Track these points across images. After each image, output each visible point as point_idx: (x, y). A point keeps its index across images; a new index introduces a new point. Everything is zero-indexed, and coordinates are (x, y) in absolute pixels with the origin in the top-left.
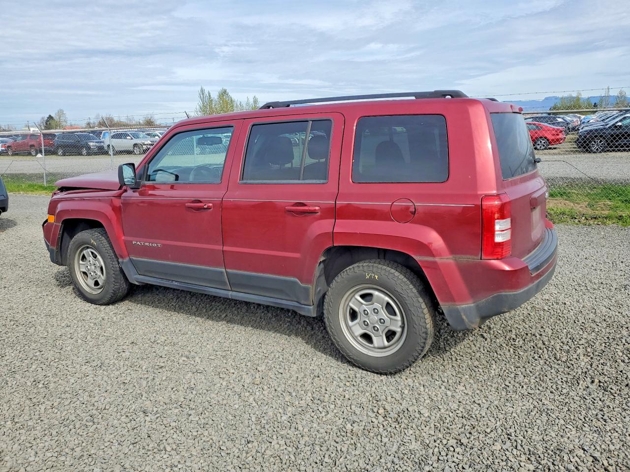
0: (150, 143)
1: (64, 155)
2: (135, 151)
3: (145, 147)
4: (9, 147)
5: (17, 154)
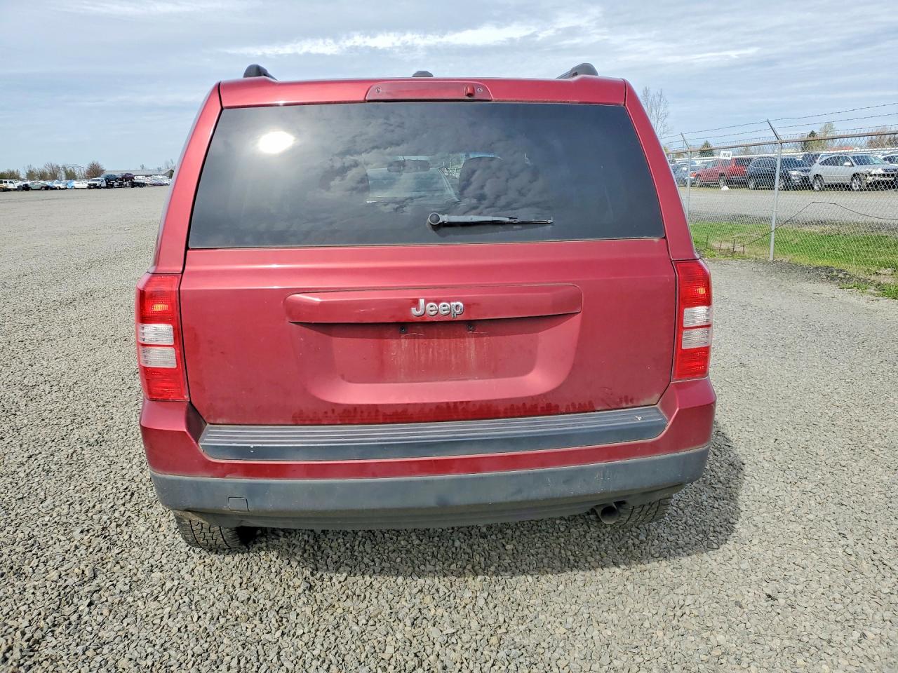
0: (882, 172)
1: (756, 188)
2: (853, 185)
3: (870, 179)
4: (698, 176)
5: (707, 186)
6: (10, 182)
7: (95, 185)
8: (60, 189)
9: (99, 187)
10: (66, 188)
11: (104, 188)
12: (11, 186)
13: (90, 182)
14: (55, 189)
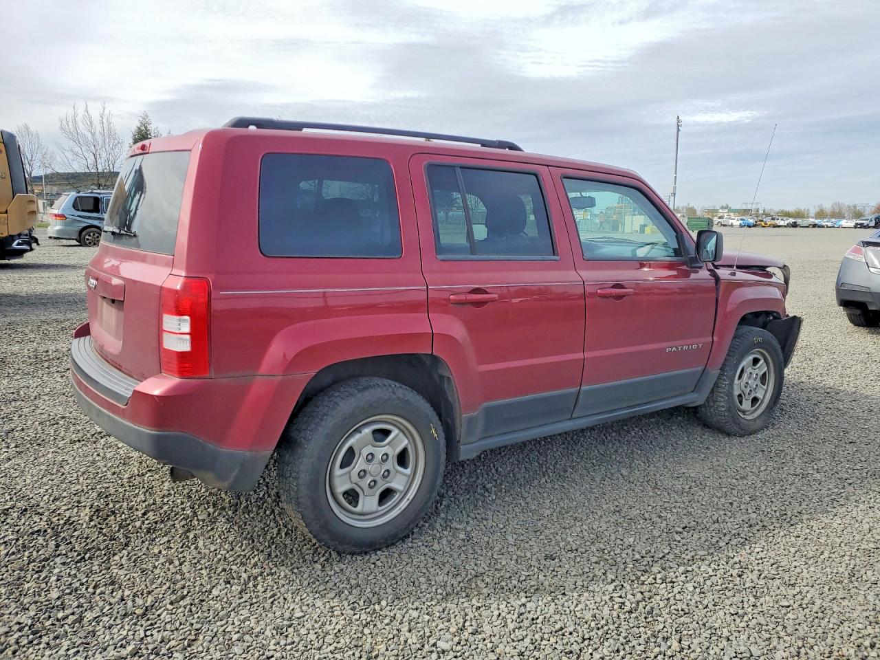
6: (782, 220)
7: (862, 224)
8: (827, 227)
9: (867, 227)
10: (833, 227)
11: (874, 227)
12: (782, 223)
13: (858, 222)
14: (823, 227)
